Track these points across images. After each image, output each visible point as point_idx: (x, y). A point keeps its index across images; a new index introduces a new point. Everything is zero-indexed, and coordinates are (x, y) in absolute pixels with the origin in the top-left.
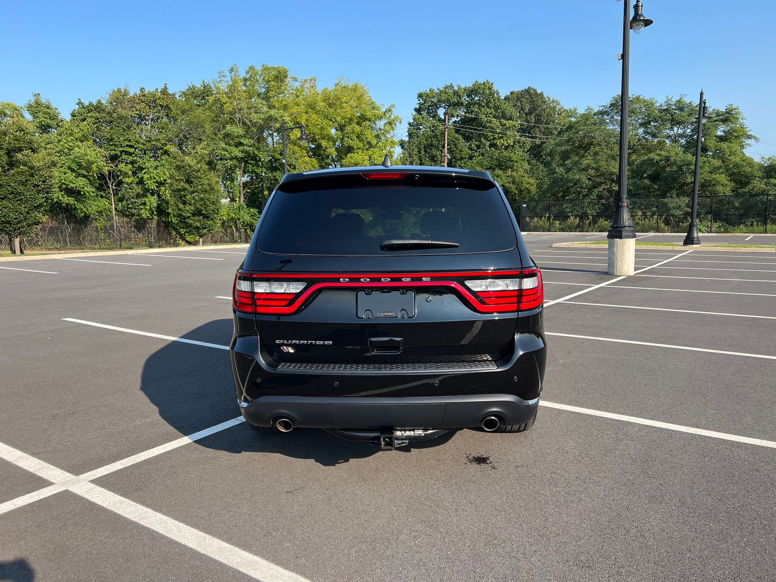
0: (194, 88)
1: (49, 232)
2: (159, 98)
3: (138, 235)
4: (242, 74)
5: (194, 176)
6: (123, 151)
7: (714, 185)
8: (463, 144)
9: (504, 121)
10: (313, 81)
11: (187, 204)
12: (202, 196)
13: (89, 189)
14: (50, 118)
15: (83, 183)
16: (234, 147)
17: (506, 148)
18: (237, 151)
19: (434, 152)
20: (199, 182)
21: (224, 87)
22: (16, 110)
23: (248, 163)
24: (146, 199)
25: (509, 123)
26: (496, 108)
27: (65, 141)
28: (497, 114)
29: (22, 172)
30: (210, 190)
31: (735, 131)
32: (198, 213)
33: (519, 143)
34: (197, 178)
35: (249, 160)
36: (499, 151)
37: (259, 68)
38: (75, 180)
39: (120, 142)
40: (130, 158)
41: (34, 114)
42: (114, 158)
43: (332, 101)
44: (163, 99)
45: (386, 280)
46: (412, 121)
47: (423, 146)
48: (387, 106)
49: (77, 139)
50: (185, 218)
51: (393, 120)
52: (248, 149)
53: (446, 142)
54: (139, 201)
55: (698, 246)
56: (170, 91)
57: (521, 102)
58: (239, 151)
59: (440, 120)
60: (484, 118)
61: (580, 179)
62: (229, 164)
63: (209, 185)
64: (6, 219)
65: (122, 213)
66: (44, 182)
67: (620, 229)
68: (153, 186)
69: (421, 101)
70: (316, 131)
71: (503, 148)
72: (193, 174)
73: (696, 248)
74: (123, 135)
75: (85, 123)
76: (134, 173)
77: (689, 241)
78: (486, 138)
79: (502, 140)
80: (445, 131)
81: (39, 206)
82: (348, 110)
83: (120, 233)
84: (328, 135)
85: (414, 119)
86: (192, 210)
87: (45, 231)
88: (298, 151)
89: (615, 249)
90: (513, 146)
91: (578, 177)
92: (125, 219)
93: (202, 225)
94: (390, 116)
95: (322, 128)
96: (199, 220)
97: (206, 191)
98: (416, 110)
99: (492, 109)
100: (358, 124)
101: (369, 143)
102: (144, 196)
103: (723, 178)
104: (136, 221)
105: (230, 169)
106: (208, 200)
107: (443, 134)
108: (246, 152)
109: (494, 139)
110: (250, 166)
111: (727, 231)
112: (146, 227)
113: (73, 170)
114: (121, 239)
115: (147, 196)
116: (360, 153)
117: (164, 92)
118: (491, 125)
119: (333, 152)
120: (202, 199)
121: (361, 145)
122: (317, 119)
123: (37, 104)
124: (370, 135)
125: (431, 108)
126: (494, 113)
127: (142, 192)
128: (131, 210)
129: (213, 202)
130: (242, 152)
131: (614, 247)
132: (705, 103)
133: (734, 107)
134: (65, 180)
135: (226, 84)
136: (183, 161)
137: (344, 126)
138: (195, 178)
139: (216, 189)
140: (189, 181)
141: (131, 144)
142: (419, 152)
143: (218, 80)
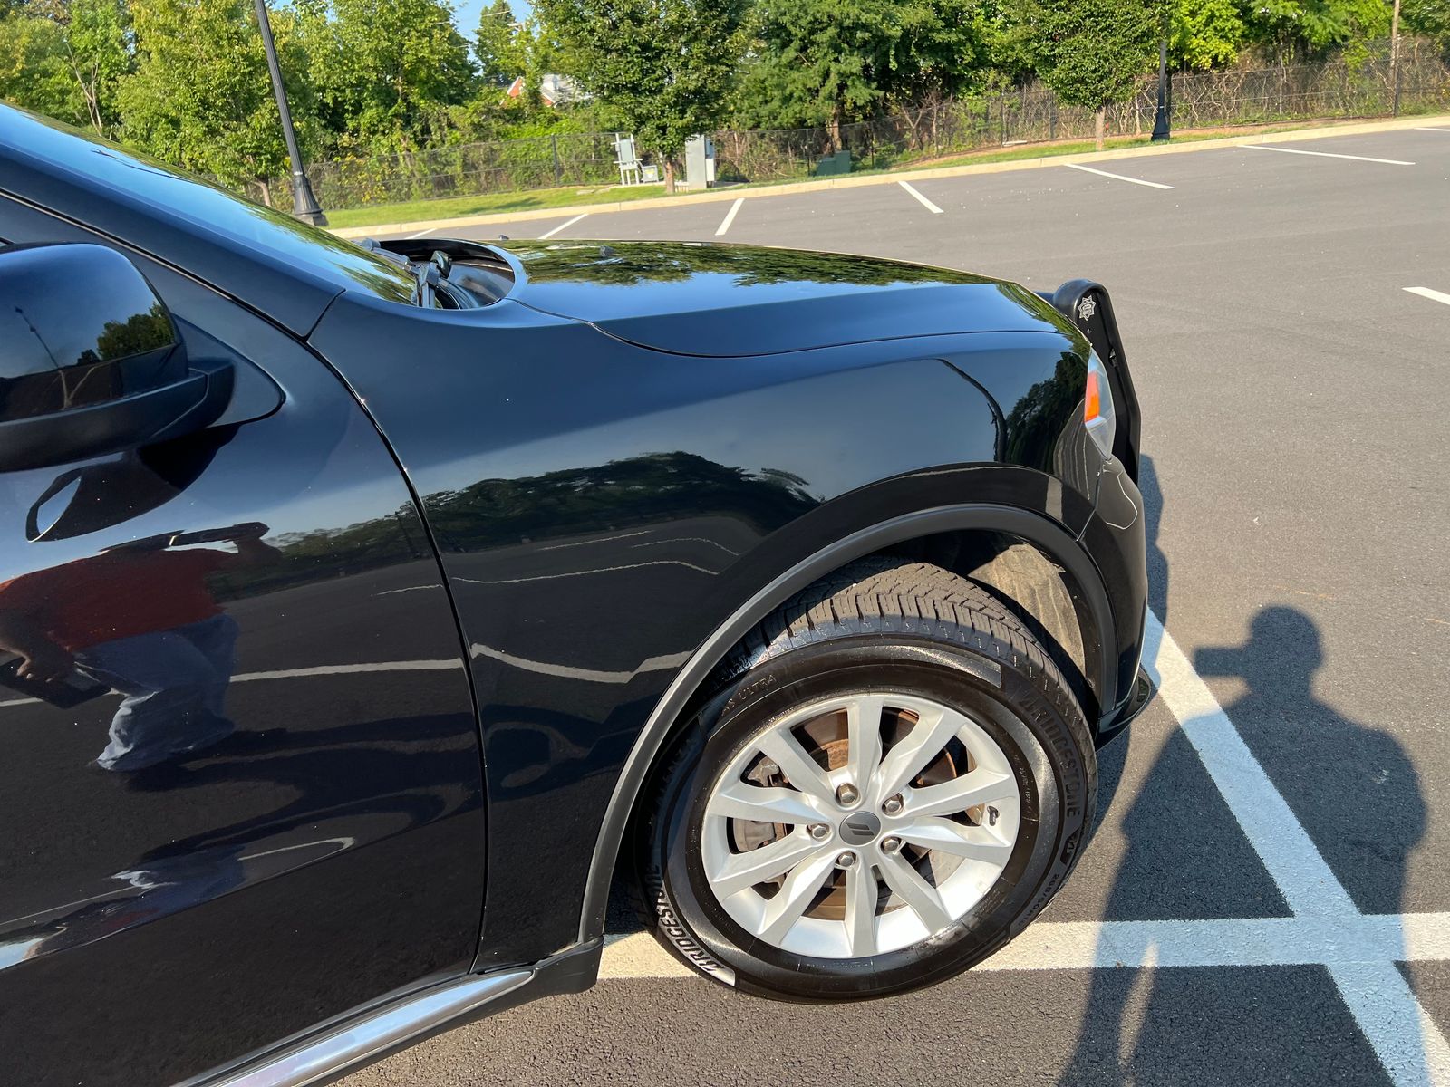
1: (1243, 87)
87: (1235, 83)
92: (1420, 40)
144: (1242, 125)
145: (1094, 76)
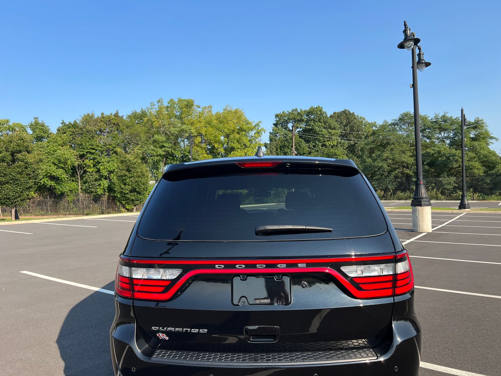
0: (136, 113)
1: (37, 204)
2: (112, 119)
3: (94, 205)
4: (166, 104)
5: (132, 167)
6: (88, 152)
7: (471, 169)
8: (304, 144)
9: (330, 130)
10: (210, 108)
11: (127, 185)
12: (137, 179)
13: (64, 176)
14: (44, 132)
15: (61, 172)
16: (159, 148)
17: (332, 147)
18: (161, 151)
19: (286, 150)
20: (135, 171)
21: (154, 111)
22: (22, 127)
23: (168, 158)
24: (101, 182)
25: (333, 132)
26: (325, 123)
27: (51, 146)
28: (326, 126)
29: (20, 166)
30: (142, 175)
31: (482, 134)
32: (133, 190)
33: (340, 143)
34: (134, 168)
35: (168, 156)
36: (328, 149)
37: (176, 100)
38: (56, 171)
39: (86, 146)
40: (92, 156)
41: (33, 130)
42: (82, 156)
43: (222, 119)
44: (115, 119)
45: (262, 266)
46: (271, 131)
47: (279, 146)
48: (256, 122)
49: (59, 145)
50: (125, 194)
51: (260, 131)
52: (168, 149)
53: (294, 143)
54: (97, 183)
55: (469, 209)
56: (120, 115)
57: (341, 118)
58: (162, 151)
59: (289, 130)
60: (317, 129)
61: (382, 166)
62: (155, 159)
63: (142, 172)
64: (7, 196)
65: (85, 191)
66: (34, 172)
67: (420, 200)
68: (106, 174)
69: (277, 119)
70: (212, 138)
71: (330, 147)
72: (131, 166)
73: (468, 211)
74: (89, 142)
75: (65, 135)
76: (94, 166)
77: (462, 206)
78: (319, 141)
79: (329, 142)
80: (293, 137)
81: (29, 187)
82: (232, 125)
83: (83, 204)
84: (219, 140)
85: (273, 130)
86: (130, 189)
87: (35, 203)
88: (200, 151)
89: (418, 214)
90: (337, 146)
91: (381, 164)
92: (87, 195)
93: (136, 198)
94: (258, 128)
95: (215, 136)
96: (134, 195)
97: (139, 177)
98: (274, 124)
99: (322, 123)
100: (238, 133)
101: (245, 145)
102: (100, 180)
103: (477, 164)
104: (94, 196)
105: (157, 162)
106: (140, 182)
107: (292, 139)
108: (167, 152)
109: (324, 141)
110: (169, 160)
111: (484, 199)
112: (100, 200)
113: (55, 164)
114: (84, 208)
115: (102, 180)
116: (239, 151)
117: (116, 115)
118: (322, 133)
119: (222, 150)
120: (137, 182)
121: (240, 146)
122: (212, 130)
123: (36, 124)
124: (245, 140)
125: (283, 123)
126: (324, 125)
127: (99, 178)
128: (91, 189)
129: (144, 183)
130: (164, 151)
131: (416, 213)
132: (464, 116)
133: (480, 119)
134: (50, 171)
135: (155, 110)
136: (125, 158)
137: (229, 135)
138: (132, 168)
139: (146, 174)
140: (128, 170)
141: (93, 147)
142: (277, 150)
143: (150, 107)
144: (38, 215)
145: (13, 197)
